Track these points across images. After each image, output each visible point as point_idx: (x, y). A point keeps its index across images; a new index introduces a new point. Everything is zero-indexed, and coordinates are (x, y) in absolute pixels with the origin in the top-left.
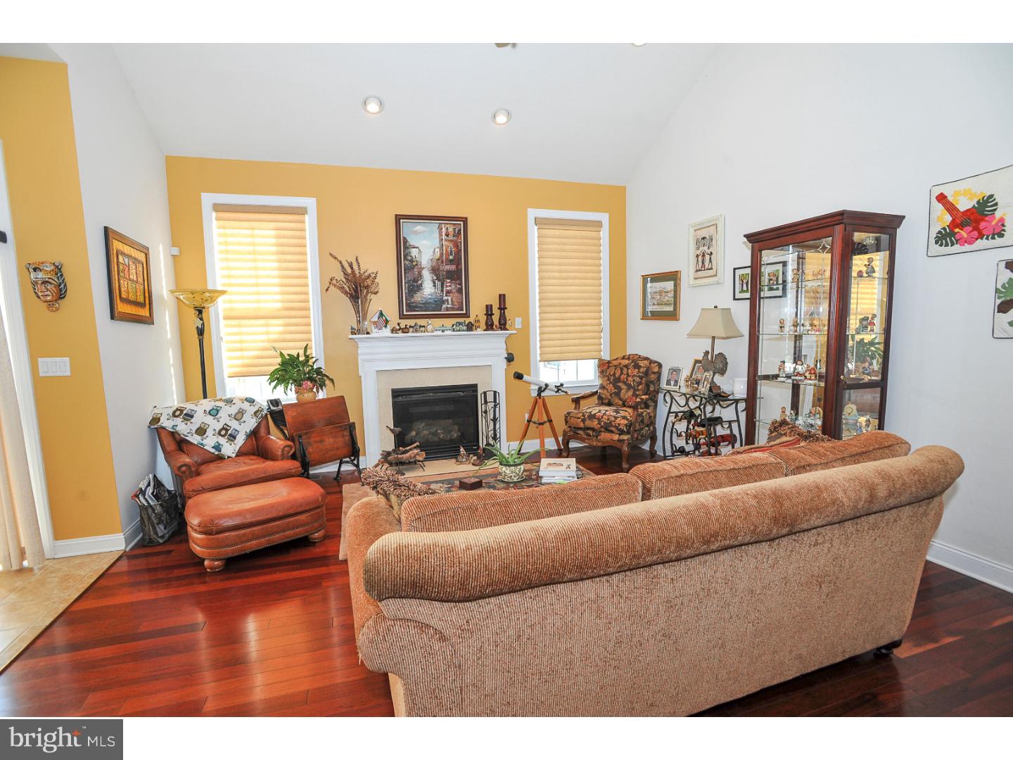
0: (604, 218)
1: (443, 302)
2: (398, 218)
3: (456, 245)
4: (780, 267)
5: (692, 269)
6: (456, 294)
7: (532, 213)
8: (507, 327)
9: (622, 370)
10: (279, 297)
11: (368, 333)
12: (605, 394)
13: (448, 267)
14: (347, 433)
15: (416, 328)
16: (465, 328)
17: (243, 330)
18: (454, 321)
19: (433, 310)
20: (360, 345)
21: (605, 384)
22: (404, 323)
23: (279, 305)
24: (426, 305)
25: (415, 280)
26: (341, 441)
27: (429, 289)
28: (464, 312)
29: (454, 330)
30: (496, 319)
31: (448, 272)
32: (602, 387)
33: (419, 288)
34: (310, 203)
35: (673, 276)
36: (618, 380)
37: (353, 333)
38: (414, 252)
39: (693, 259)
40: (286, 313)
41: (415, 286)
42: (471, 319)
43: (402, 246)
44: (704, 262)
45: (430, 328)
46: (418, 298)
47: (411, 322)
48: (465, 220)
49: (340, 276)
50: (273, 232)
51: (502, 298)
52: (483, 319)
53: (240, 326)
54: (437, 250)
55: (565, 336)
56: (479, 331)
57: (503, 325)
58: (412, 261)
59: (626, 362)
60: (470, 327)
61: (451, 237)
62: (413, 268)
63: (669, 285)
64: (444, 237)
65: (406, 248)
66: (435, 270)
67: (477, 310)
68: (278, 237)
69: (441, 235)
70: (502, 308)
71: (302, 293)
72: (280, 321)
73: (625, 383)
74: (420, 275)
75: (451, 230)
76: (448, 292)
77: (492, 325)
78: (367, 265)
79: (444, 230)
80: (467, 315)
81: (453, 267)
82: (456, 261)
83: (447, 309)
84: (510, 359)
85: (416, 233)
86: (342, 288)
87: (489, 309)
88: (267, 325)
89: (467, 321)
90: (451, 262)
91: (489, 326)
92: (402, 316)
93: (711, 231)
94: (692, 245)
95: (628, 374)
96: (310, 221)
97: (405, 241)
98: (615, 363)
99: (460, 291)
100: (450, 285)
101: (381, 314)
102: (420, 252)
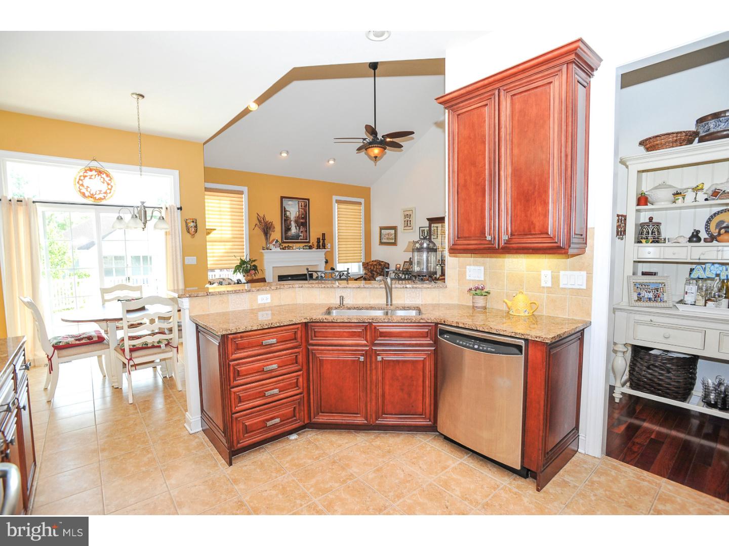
0: (362, 201)
1: (299, 236)
2: (282, 198)
3: (305, 211)
4: (436, 228)
5: (403, 226)
6: (305, 233)
7: (335, 198)
8: (326, 247)
9: (374, 267)
10: (230, 232)
11: (271, 250)
12: (367, 277)
13: (302, 221)
15: (289, 248)
16: (308, 248)
17: (214, 247)
18: (304, 244)
19: (296, 239)
20: (265, 254)
21: (367, 272)
22: (284, 245)
23: (231, 236)
24: (293, 238)
25: (288, 226)
27: (294, 230)
28: (308, 241)
29: (304, 249)
30: (321, 244)
31: (302, 223)
32: (366, 274)
33: (290, 229)
34: (245, 189)
35: (395, 228)
36: (373, 270)
37: (263, 249)
38: (288, 213)
39: (403, 222)
40: (233, 240)
41: (288, 229)
42: (311, 244)
43: (283, 211)
44: (408, 223)
45: (294, 248)
46: (289, 234)
47: (286, 245)
48: (308, 200)
50: (229, 202)
51: (324, 235)
52: (316, 244)
53: (213, 245)
54: (298, 213)
55: (348, 252)
56: (314, 250)
57: (324, 247)
58: (287, 217)
59: (375, 263)
60: (310, 247)
61: (303, 207)
62: (287, 220)
63: (393, 232)
64: (300, 207)
65: (285, 211)
66: (296, 222)
67: (313, 240)
68: (231, 204)
70: (324, 240)
71: (240, 231)
72: (231, 243)
73: (376, 272)
74: (290, 224)
75: (303, 204)
76: (302, 232)
77: (320, 247)
78: (269, 219)
79: (300, 204)
80: (309, 242)
81: (304, 221)
82: (305, 218)
83: (301, 239)
84: (327, 262)
85: (289, 205)
87: (318, 239)
88: (225, 245)
89: (309, 244)
90: (303, 218)
91: (318, 247)
93: (410, 212)
94: (403, 217)
95: (377, 268)
96: (244, 198)
97: (285, 208)
98: (370, 263)
99: (306, 231)
100: (302, 229)
101: (277, 241)
102: (290, 213)
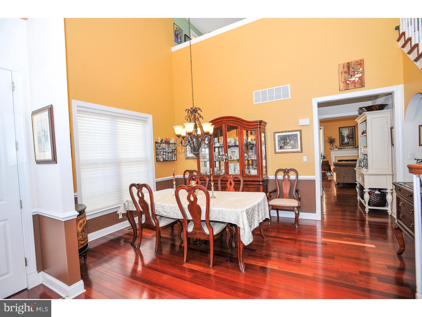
1: (350, 143)
2: (339, 128)
3: (353, 132)
13: (351, 136)
14: (329, 167)
15: (343, 148)
16: (354, 148)
18: (352, 147)
19: (347, 144)
20: (332, 152)
22: (341, 147)
24: (346, 144)
26: (327, 168)
27: (346, 140)
31: (351, 137)
33: (344, 141)
34: (322, 127)
37: (330, 150)
38: (343, 134)
43: (340, 133)
45: (346, 148)
46: (344, 142)
47: (342, 147)
48: (355, 127)
49: (328, 140)
62: (342, 137)
64: (350, 130)
65: (341, 133)
66: (348, 137)
69: (349, 130)
74: (344, 138)
75: (351, 129)
76: (351, 141)
78: (333, 137)
79: (350, 129)
80: (355, 145)
81: (352, 136)
82: (353, 135)
83: (350, 144)
85: (343, 130)
86: (328, 142)
89: (355, 146)
90: (351, 135)
92: (340, 146)
96: (322, 130)
97: (341, 132)
99: (353, 141)
100: (351, 140)
101: (336, 146)
102: (344, 134)
